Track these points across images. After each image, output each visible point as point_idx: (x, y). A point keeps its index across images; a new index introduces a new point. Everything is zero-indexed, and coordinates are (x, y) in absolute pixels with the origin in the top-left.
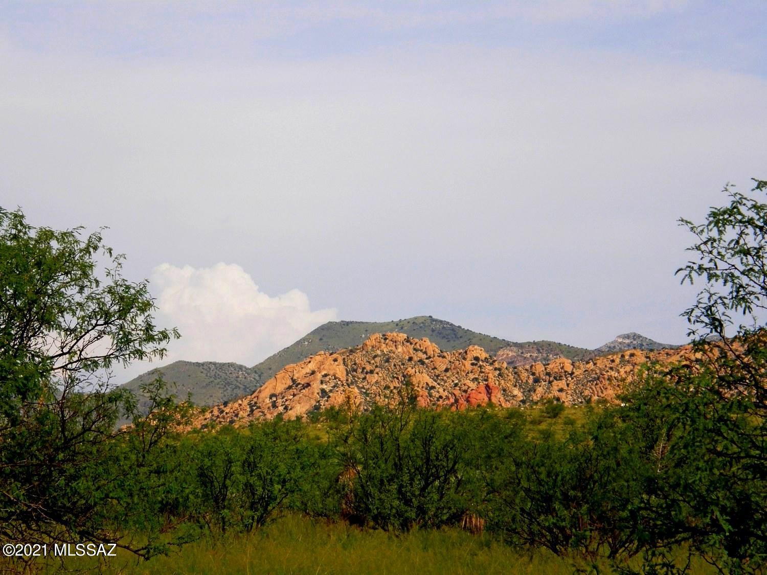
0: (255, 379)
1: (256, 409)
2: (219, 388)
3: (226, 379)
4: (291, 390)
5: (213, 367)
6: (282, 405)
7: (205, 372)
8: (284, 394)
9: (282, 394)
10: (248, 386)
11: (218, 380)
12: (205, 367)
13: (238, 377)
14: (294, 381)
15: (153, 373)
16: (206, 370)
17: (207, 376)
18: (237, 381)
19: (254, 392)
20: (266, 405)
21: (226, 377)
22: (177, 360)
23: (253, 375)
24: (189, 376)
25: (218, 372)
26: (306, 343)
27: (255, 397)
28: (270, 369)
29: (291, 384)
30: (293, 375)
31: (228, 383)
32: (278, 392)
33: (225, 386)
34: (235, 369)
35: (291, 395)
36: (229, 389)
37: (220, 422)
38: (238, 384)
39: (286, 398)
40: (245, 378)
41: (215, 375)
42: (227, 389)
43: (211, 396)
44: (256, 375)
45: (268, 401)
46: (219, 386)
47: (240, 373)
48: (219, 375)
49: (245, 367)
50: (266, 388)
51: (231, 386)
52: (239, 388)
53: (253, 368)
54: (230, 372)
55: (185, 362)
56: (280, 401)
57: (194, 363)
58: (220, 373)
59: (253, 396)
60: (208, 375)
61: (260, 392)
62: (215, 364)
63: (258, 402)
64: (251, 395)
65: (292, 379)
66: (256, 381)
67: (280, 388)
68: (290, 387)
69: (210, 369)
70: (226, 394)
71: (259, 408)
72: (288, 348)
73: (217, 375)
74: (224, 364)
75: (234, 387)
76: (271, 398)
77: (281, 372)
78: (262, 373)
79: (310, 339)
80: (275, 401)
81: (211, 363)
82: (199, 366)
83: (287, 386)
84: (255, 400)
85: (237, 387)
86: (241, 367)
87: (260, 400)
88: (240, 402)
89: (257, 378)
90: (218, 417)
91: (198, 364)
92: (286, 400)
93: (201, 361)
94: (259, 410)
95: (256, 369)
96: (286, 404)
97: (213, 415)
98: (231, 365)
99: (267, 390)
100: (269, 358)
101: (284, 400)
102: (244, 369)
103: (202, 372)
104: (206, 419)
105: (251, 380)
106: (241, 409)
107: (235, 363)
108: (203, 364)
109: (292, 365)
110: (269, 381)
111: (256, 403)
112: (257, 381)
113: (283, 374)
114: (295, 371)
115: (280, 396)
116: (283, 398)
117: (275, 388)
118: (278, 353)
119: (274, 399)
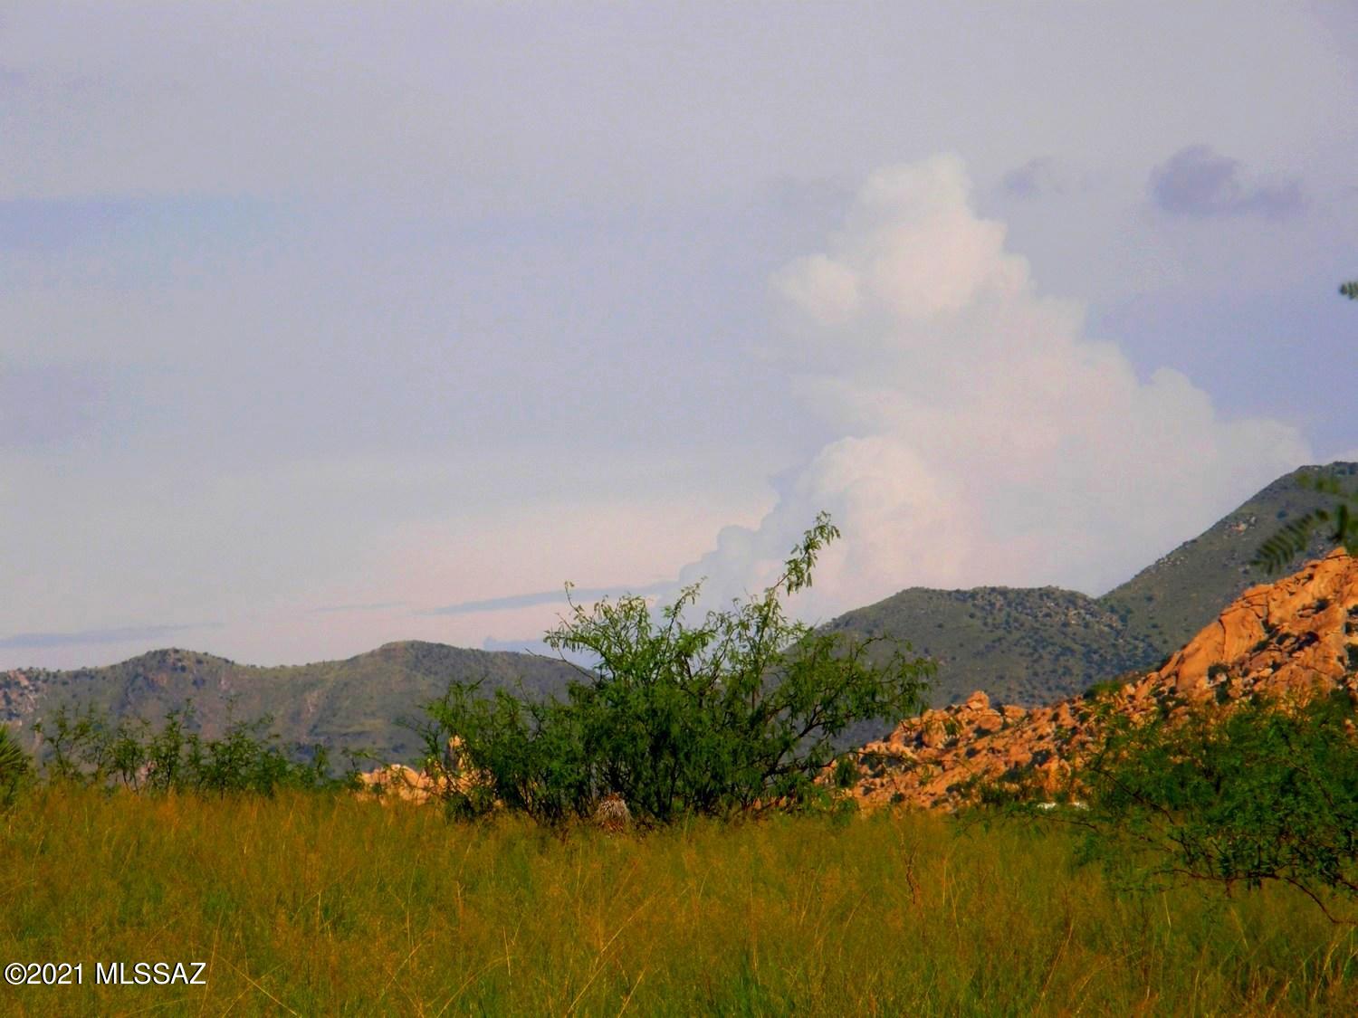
0: (1110, 626)
1: (1176, 706)
2: (1022, 654)
3: (1036, 631)
4: (1265, 654)
5: (1000, 601)
6: (1245, 694)
7: (979, 614)
8: (1247, 665)
9: (1241, 665)
10: (1095, 646)
11: (1016, 635)
12: (979, 602)
13: (1066, 625)
14: (1270, 629)
15: (847, 624)
16: (983, 608)
17: (986, 624)
18: (1065, 634)
19: (1165, 662)
20: (1201, 694)
21: (1037, 625)
22: (907, 587)
23: (1106, 617)
24: (940, 626)
25: (1014, 613)
26: (1243, 527)
27: (1169, 676)
28: (1150, 599)
29: (1265, 637)
30: (1269, 614)
31: (1043, 640)
32: (1230, 660)
33: (1035, 650)
34: (1057, 605)
35: (1267, 666)
36: (1046, 656)
37: (1083, 744)
38: (1069, 643)
39: (1254, 674)
40: (1087, 626)
41: (1007, 623)
42: (1041, 657)
43: (1001, 678)
44: (1115, 617)
45: (1205, 684)
46: (1018, 650)
47: (1072, 612)
48: (1016, 620)
49: (1084, 598)
50: (1198, 650)
51: (1050, 648)
52: (1073, 652)
53: (1106, 599)
54: (1045, 610)
55: (927, 591)
56: (1237, 682)
57: (949, 593)
58: (1023, 617)
59: (1164, 672)
60: (990, 621)
61: (1182, 660)
62: (1003, 592)
63: (1179, 688)
64: (1158, 670)
65: (1266, 623)
66: (1114, 634)
67: (1236, 648)
68: (1262, 647)
69: (992, 605)
70: (1040, 671)
71: (1181, 703)
72: (1194, 541)
73: (1011, 620)
74: (1030, 592)
75: (1058, 650)
76: (1212, 676)
77: (1235, 605)
78: (1129, 611)
79: (1252, 514)
80: (1223, 684)
81: (993, 590)
82: (965, 601)
83: (1254, 643)
84: (1171, 682)
85: (1067, 650)
86: (1072, 599)
87: (1186, 682)
88: (1130, 689)
89: (1118, 625)
90: (1074, 730)
91: (960, 596)
92: (1256, 680)
93: (967, 586)
94: (1183, 708)
95: (1114, 602)
96: (1256, 688)
97: (1060, 727)
98: (1046, 593)
99: (1202, 654)
100: (1146, 571)
101: (1249, 679)
102: (1081, 603)
103: (972, 616)
104: (1041, 738)
105: (1101, 632)
106: (1135, 708)
107: (1057, 589)
108: (973, 595)
109: (1262, 587)
110: (1204, 634)
111: (1173, 691)
112: (1118, 633)
113: (1241, 612)
114: (1272, 604)
115: (1237, 668)
116: (1246, 674)
117: (1220, 649)
118: (1168, 556)
119: (1223, 678)
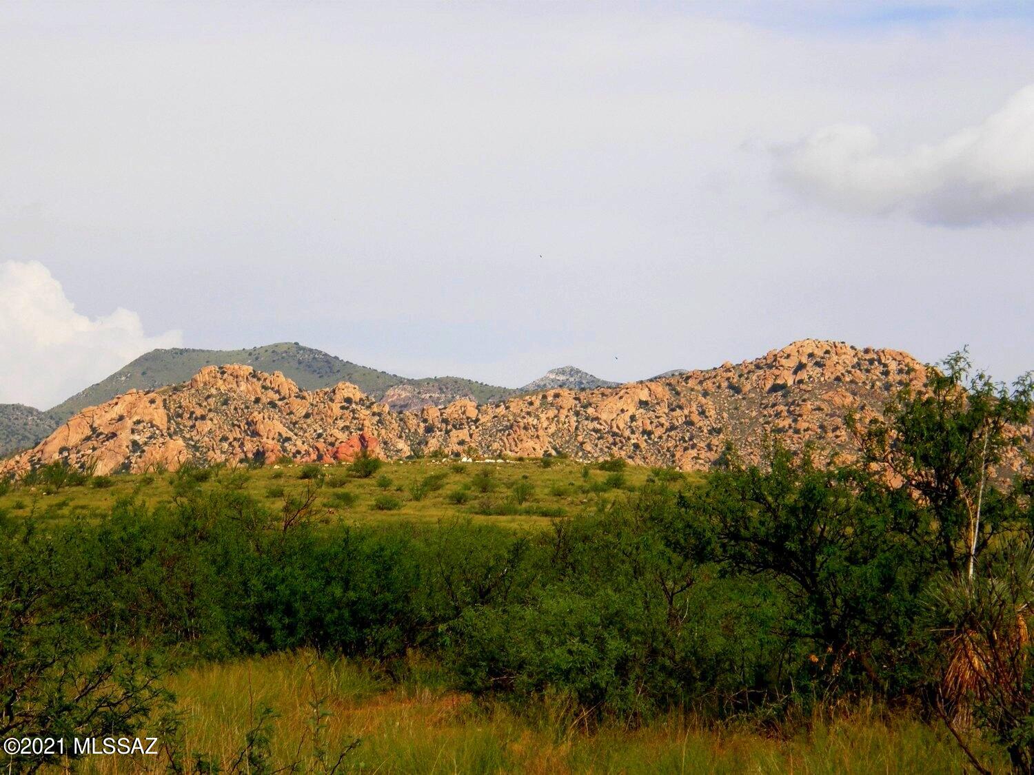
0: (50, 426)
3: (9, 427)
4: (90, 442)
6: (77, 463)
8: (79, 448)
9: (77, 447)
13: (26, 424)
14: (94, 430)
18: (25, 429)
19: (37, 444)
20: (54, 462)
21: (10, 424)
23: (48, 421)
26: (123, 378)
27: (38, 452)
29: (90, 433)
30: (93, 421)
31: (13, 432)
32: (71, 444)
33: (8, 436)
34: (22, 413)
35: (90, 449)
36: (13, 440)
38: (27, 434)
39: (82, 453)
40: (37, 425)
42: (10, 441)
44: (53, 422)
45: (56, 456)
47: (30, 418)
49: (37, 411)
50: (54, 439)
51: (16, 436)
52: (28, 439)
53: (49, 412)
54: (15, 416)
56: (73, 456)
58: (3, 419)
59: (36, 450)
61: (45, 444)
63: (43, 458)
64: (33, 448)
65: (91, 426)
67: (74, 439)
68: (88, 438)
70: (10, 448)
72: (98, 384)
74: (7, 406)
75: (21, 437)
76: (61, 452)
77: (76, 417)
78: (61, 419)
79: (129, 372)
80: (66, 457)
83: (83, 437)
84: (39, 455)
85: (25, 438)
86: (30, 411)
87: (47, 455)
88: (17, 458)
89: (54, 426)
92: (83, 456)
95: (52, 414)
96: (83, 460)
98: (16, 407)
99: (56, 441)
100: (71, 399)
101: (80, 455)
102: (35, 413)
105: (45, 429)
106: (18, 468)
107: (23, 405)
109: (91, 408)
110: (59, 430)
111: (39, 459)
113: (79, 420)
114: (95, 416)
115: (74, 449)
116: (78, 452)
117: (66, 439)
118: (83, 392)
119: (66, 454)
